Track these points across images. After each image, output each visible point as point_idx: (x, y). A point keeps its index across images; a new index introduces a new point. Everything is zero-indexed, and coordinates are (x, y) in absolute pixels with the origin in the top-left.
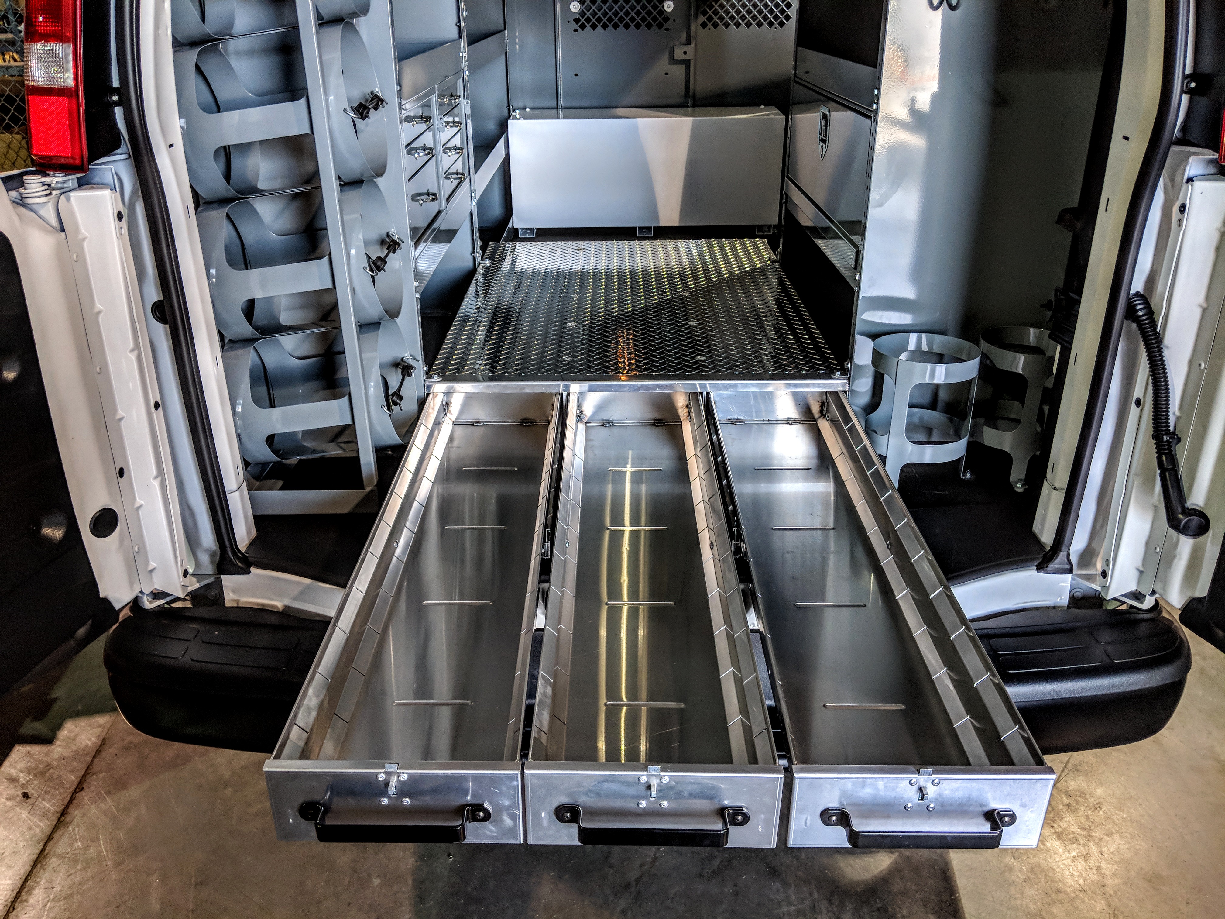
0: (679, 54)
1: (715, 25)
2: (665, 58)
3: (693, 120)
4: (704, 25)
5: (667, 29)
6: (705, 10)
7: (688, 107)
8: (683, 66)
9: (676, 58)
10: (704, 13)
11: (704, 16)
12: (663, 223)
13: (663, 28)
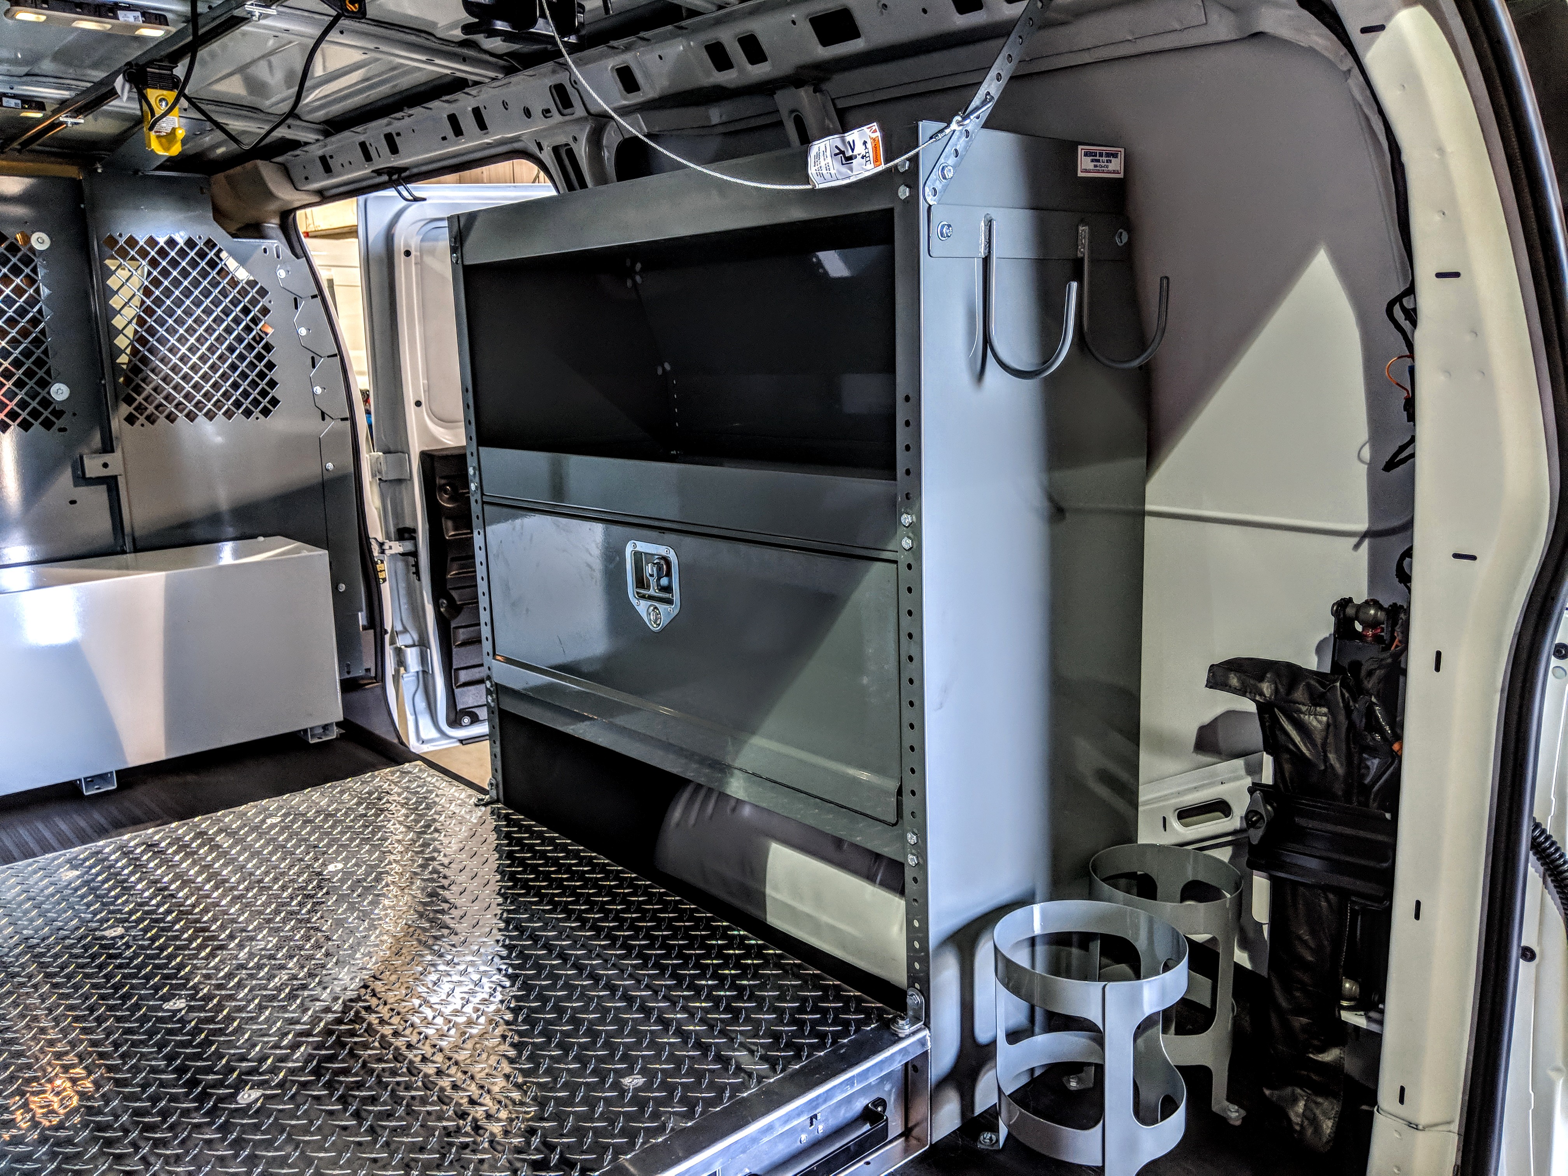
0: (93, 467)
1: (151, 419)
2: (66, 477)
3: (167, 577)
4: (131, 419)
5: (61, 430)
6: (129, 395)
7: (124, 552)
8: (104, 487)
9: (88, 476)
10: (129, 401)
11: (130, 405)
12: (134, 760)
13: (56, 427)
